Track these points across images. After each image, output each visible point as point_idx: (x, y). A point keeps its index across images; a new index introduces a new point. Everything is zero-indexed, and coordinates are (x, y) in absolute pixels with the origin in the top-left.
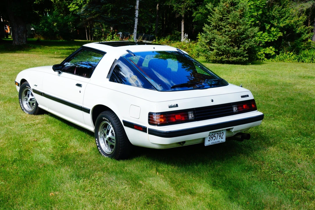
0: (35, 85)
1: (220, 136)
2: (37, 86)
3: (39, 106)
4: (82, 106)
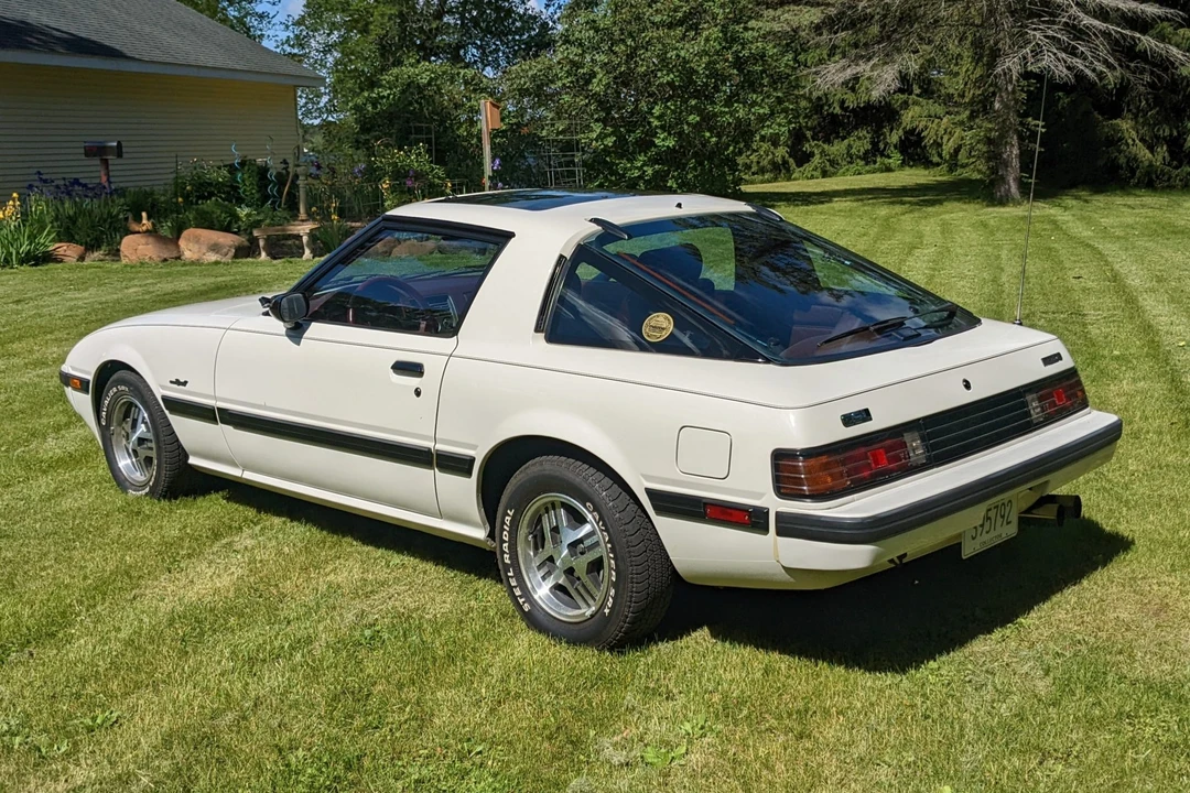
0: (177, 382)
1: (1003, 517)
2: (185, 383)
3: (192, 461)
4: (430, 449)
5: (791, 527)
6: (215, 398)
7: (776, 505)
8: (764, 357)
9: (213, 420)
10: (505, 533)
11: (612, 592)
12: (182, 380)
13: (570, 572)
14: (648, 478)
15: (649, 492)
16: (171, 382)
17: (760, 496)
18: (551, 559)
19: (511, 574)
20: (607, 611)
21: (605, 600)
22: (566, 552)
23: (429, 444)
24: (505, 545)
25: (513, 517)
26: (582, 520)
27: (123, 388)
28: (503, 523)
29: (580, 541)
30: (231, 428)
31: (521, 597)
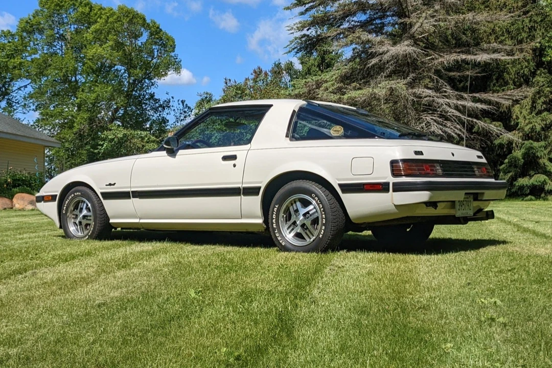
0: (110, 185)
1: (468, 206)
2: (114, 184)
3: (111, 221)
4: (240, 187)
5: (398, 188)
6: (131, 187)
7: (392, 180)
8: (377, 136)
9: (129, 197)
10: (274, 215)
11: (323, 228)
12: (113, 183)
13: (303, 226)
14: (338, 180)
15: (340, 185)
16: (106, 185)
17: (386, 178)
18: (294, 223)
19: (276, 232)
20: (321, 236)
21: (320, 231)
22: (302, 218)
23: (240, 186)
24: (274, 220)
25: (278, 208)
26: (310, 203)
27: (78, 193)
28: (273, 211)
29: (308, 213)
30: (138, 199)
31: (281, 240)
